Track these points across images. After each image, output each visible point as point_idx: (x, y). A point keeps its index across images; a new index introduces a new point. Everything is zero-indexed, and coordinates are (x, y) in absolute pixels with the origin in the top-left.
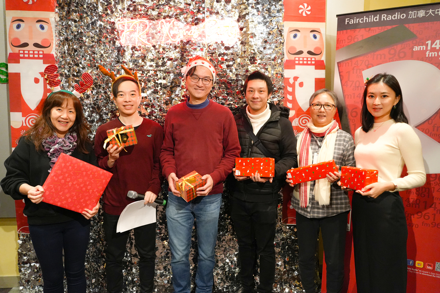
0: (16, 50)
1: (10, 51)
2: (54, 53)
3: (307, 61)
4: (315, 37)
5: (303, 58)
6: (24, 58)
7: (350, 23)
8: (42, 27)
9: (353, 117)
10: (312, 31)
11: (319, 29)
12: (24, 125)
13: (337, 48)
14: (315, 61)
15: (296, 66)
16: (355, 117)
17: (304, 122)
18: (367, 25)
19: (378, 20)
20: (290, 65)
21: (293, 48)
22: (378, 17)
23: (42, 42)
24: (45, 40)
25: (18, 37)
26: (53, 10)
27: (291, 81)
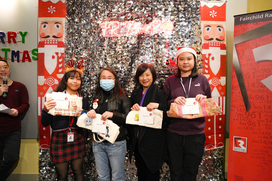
0: (43, 40)
1: (39, 40)
2: (64, 41)
3: (216, 44)
4: (220, 30)
5: (213, 42)
6: (47, 44)
7: (243, 20)
8: (58, 27)
9: (246, 78)
10: (218, 26)
11: (222, 25)
12: (45, 83)
13: (235, 36)
14: (220, 44)
15: (210, 47)
16: (249, 78)
17: (215, 82)
18: (255, 21)
19: (262, 17)
20: (206, 47)
21: (207, 36)
22: (262, 16)
23: (57, 35)
24: (59, 34)
25: (44, 32)
26: (64, 17)
27: (207, 56)
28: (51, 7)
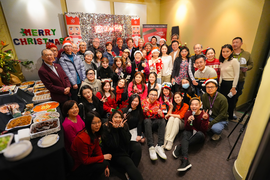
2: (81, 36)
3: (137, 35)
6: (74, 37)
7: (145, 27)
8: (77, 29)
10: (137, 28)
11: (139, 27)
18: (149, 28)
20: (134, 36)
21: (134, 32)
22: (150, 26)
24: (78, 33)
25: (71, 32)
26: (79, 24)
27: (134, 40)
28: (73, 19)
